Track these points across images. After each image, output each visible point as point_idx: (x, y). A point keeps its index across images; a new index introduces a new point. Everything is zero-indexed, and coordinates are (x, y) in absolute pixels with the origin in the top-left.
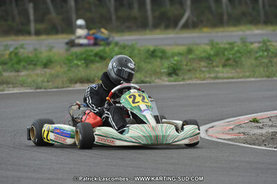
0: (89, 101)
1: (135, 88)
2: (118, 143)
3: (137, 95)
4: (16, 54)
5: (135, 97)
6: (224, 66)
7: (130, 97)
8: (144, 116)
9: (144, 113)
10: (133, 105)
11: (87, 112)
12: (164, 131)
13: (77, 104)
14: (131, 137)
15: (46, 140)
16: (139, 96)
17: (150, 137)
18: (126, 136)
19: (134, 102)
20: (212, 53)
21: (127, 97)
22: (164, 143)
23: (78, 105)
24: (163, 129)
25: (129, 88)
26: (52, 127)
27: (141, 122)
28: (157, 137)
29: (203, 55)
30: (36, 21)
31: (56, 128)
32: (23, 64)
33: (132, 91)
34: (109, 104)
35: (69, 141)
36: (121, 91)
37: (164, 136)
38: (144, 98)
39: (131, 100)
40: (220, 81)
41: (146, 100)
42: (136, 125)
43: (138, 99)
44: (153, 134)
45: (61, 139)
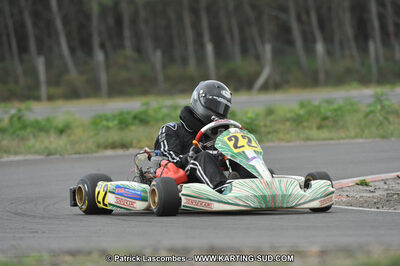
0: (165, 147)
1: (235, 126)
2: (217, 207)
3: (239, 136)
4: (20, 118)
5: (237, 139)
6: (320, 127)
7: (230, 139)
8: (253, 167)
9: (253, 163)
10: (236, 151)
11: (164, 162)
12: (283, 189)
13: (146, 152)
14: (236, 198)
15: (101, 205)
16: (243, 137)
17: (264, 197)
18: (228, 196)
19: (236, 147)
20: (302, 112)
21: (226, 139)
22: (285, 206)
23: (148, 153)
24: (283, 186)
25: (226, 127)
26: (111, 185)
27: (249, 175)
28: (274, 197)
29: (289, 115)
30: (49, 83)
31: (118, 187)
32: (29, 130)
33: (232, 130)
34: (197, 151)
35: (140, 205)
36: (216, 131)
37: (284, 196)
38: (250, 141)
39: (231, 144)
40: (314, 143)
41: (254, 144)
42: (241, 180)
43: (242, 142)
44: (267, 193)
45: (126, 203)
